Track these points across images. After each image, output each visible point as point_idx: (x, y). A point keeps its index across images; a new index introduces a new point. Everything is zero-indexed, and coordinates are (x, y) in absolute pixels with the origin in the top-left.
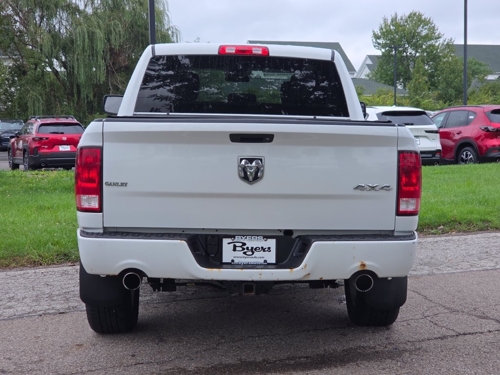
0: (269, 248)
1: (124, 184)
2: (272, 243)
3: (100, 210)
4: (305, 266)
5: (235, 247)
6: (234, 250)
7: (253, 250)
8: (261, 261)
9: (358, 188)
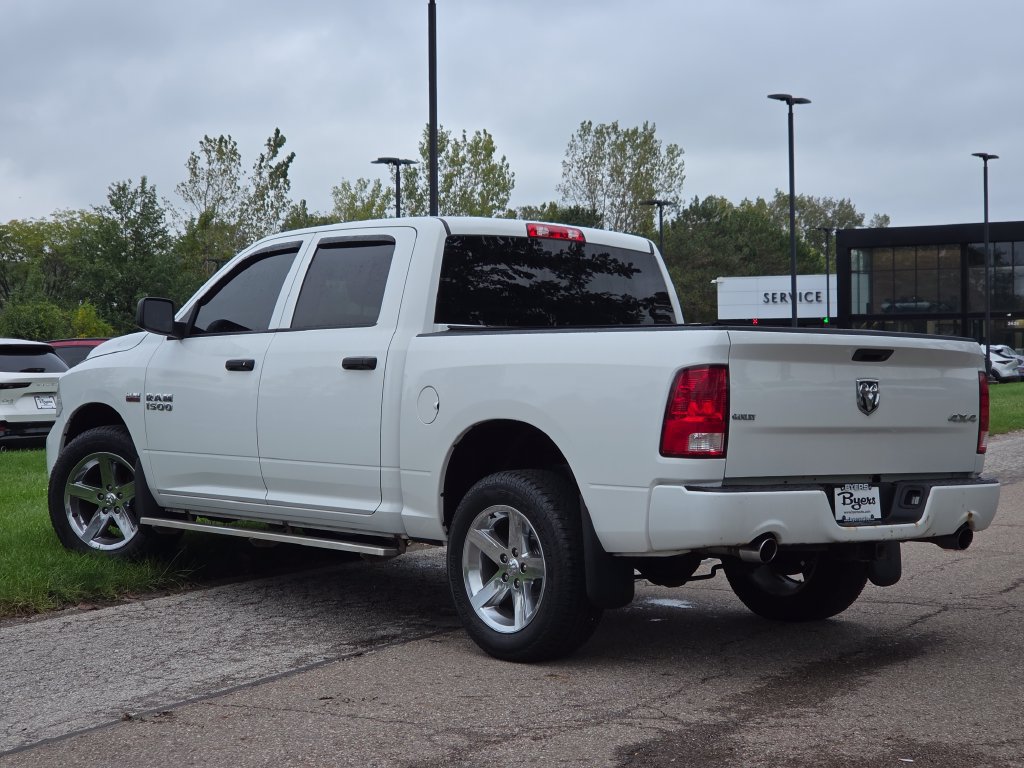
0: (874, 499)
1: (752, 417)
2: (875, 492)
3: (722, 454)
4: (928, 517)
5: (844, 498)
6: (844, 504)
7: (860, 502)
8: (868, 516)
9: (953, 419)
